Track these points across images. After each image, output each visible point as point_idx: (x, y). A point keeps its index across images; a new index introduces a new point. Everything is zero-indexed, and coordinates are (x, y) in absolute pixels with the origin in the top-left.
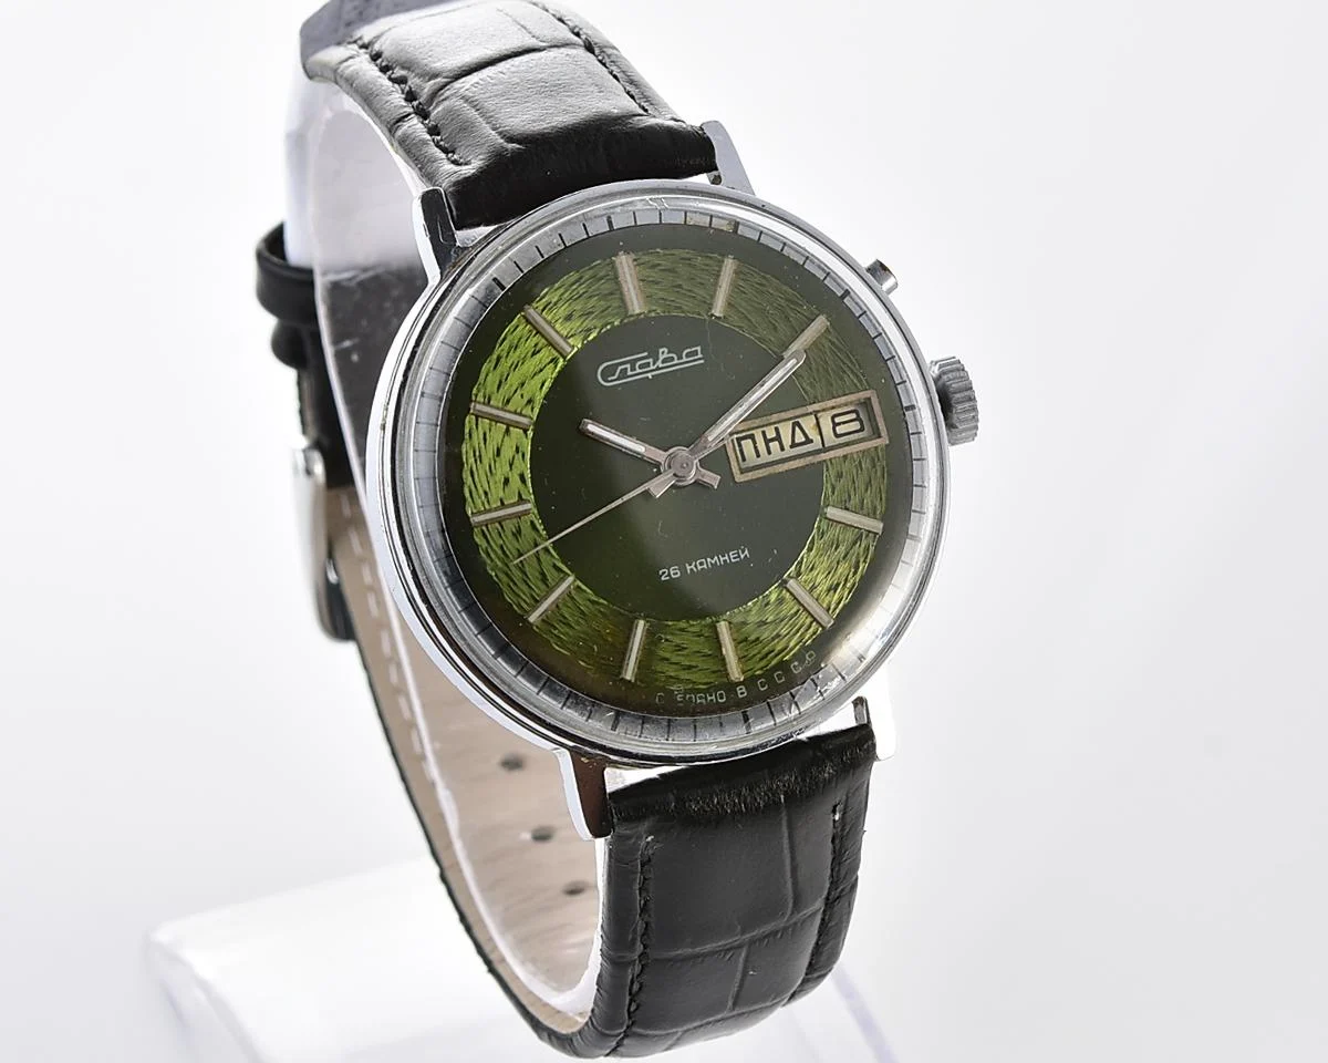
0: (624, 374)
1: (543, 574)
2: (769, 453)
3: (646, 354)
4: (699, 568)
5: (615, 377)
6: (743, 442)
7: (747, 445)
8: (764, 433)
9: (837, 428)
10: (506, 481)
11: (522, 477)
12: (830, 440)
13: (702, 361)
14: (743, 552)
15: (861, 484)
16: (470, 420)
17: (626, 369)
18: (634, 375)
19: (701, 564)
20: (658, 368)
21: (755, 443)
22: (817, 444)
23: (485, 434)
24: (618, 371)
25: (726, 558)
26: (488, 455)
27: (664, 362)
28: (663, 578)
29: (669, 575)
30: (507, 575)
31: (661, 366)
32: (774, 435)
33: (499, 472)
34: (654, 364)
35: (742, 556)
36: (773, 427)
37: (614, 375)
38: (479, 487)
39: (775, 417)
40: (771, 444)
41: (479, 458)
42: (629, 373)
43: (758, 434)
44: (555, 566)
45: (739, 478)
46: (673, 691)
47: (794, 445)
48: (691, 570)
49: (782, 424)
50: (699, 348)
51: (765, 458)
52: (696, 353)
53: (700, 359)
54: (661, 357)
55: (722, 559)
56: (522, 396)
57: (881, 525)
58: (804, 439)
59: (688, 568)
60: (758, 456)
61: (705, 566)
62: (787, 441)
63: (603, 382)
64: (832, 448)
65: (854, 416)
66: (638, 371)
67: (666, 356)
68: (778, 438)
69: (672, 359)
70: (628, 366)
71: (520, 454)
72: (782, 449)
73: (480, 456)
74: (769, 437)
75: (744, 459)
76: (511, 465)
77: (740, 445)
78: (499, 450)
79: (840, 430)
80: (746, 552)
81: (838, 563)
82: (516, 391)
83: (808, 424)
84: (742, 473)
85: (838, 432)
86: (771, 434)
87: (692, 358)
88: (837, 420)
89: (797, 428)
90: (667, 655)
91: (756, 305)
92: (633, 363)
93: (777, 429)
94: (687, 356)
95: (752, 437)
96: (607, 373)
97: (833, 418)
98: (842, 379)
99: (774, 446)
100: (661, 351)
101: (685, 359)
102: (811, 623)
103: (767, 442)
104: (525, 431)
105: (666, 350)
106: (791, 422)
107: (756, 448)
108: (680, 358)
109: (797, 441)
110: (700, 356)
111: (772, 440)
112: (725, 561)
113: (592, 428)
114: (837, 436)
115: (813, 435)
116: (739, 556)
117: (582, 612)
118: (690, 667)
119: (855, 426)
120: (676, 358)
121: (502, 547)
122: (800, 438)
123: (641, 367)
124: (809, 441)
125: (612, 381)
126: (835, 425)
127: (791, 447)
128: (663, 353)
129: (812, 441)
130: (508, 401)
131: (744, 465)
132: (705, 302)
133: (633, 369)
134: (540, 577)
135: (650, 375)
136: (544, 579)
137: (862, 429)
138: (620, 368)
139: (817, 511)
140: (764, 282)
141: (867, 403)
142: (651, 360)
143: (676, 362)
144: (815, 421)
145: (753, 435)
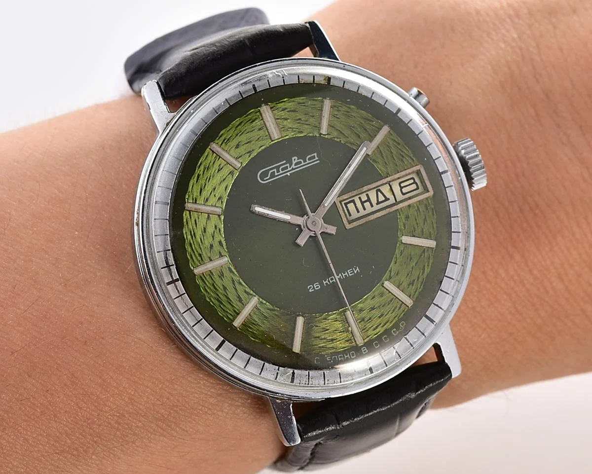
0: (273, 175)
1: (239, 297)
2: (364, 209)
3: (285, 162)
4: (331, 282)
5: (268, 178)
6: (348, 205)
7: (351, 206)
8: (360, 198)
9: (403, 190)
10: (212, 246)
11: (220, 243)
12: (400, 197)
13: (318, 162)
14: (355, 270)
15: (420, 220)
16: (186, 215)
17: (274, 172)
18: (280, 175)
19: (332, 279)
20: (293, 169)
21: (355, 204)
22: (392, 201)
23: (195, 221)
24: (270, 174)
25: (346, 274)
26: (199, 233)
27: (295, 165)
28: (310, 291)
29: (314, 288)
30: (218, 300)
31: (294, 167)
32: (366, 199)
33: (206, 242)
34: (290, 167)
35: (355, 272)
36: (365, 194)
37: (267, 176)
38: (196, 252)
39: (365, 188)
40: (365, 204)
41: (193, 235)
42: (276, 174)
43: (357, 199)
44: (245, 292)
45: (348, 226)
46: (324, 355)
47: (378, 203)
48: (326, 283)
49: (370, 191)
50: (315, 154)
51: (362, 212)
52: (314, 157)
53: (317, 160)
54: (294, 163)
55: (343, 275)
56: (215, 196)
57: (435, 243)
58: (384, 199)
59: (325, 283)
60: (358, 212)
61: (334, 280)
62: (374, 202)
63: (261, 181)
64: (401, 202)
65: (412, 181)
66: (281, 172)
67: (296, 161)
68: (369, 200)
69: (300, 163)
70: (275, 170)
71: (218, 230)
72: (372, 206)
73: (194, 233)
74: (363, 200)
75: (350, 215)
76: (213, 237)
77: (347, 207)
78: (205, 229)
79: (404, 190)
80: (358, 269)
81: (412, 268)
82: (211, 194)
83: (385, 189)
84: (349, 223)
85: (404, 192)
86: (364, 198)
87: (312, 160)
88: (402, 185)
89: (379, 193)
90: (318, 335)
91: (346, 124)
92: (278, 168)
93: (367, 195)
94: (309, 160)
95: (353, 201)
96: (263, 176)
97: (400, 184)
98: (402, 160)
99: (367, 205)
100: (293, 159)
101: (308, 162)
102: (401, 305)
103: (362, 203)
104: (219, 216)
105: (296, 158)
106: (375, 190)
107: (356, 207)
108: (305, 161)
109: (380, 201)
110: (317, 158)
111: (366, 201)
112: (346, 276)
113: (258, 209)
114: (403, 194)
115: (389, 195)
116: (354, 272)
117: (266, 317)
118: (332, 340)
119: (414, 187)
120: (303, 162)
121: (213, 285)
122: (381, 198)
123: (282, 170)
124: (387, 199)
125: (267, 180)
126: (401, 188)
127: (377, 204)
128: (295, 160)
129: (389, 199)
130: (207, 200)
131: (350, 218)
132: (316, 127)
133: (278, 171)
134: (238, 299)
135: (288, 174)
136: (240, 300)
137: (418, 188)
138: (270, 172)
139: (396, 240)
140: (349, 110)
141: (418, 173)
142: (288, 165)
143: (303, 164)
144: (389, 187)
145: (354, 200)
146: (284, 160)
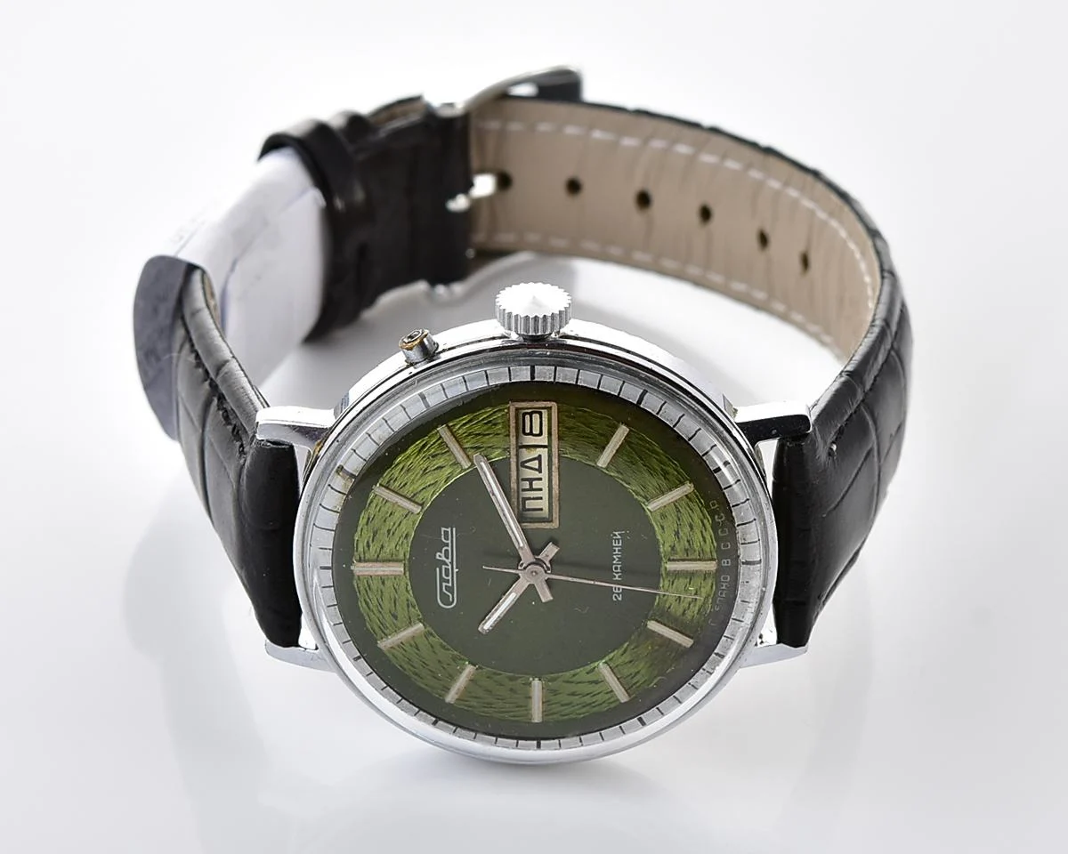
0: (450, 589)
1: (591, 682)
2: (541, 490)
3: (438, 569)
5: (451, 596)
6: (527, 507)
7: (530, 505)
8: (524, 490)
9: (534, 432)
10: (511, 690)
11: (511, 679)
13: (454, 529)
16: (459, 705)
17: (446, 586)
18: (452, 580)
20: (452, 563)
21: (530, 499)
23: (472, 697)
24: (447, 593)
26: (490, 699)
27: (448, 558)
30: (585, 706)
31: (450, 560)
34: (448, 565)
37: (449, 596)
38: (513, 709)
40: (534, 487)
41: (490, 705)
42: (450, 585)
44: (588, 672)
45: (555, 524)
46: (710, 612)
50: (443, 529)
51: (544, 493)
52: (446, 533)
53: (452, 530)
54: (444, 559)
56: (449, 664)
57: (623, 426)
60: (541, 498)
62: (536, 475)
63: (452, 606)
65: (528, 417)
66: (450, 578)
67: (443, 555)
68: (531, 480)
69: (446, 551)
70: (444, 584)
71: (494, 676)
72: (540, 479)
73: (487, 703)
74: (528, 487)
76: (501, 684)
77: (529, 510)
78: (487, 690)
79: (536, 431)
81: (645, 466)
85: (538, 432)
87: (450, 535)
88: (528, 431)
91: (418, 477)
92: (442, 581)
94: (447, 539)
95: (525, 499)
96: (445, 600)
98: (495, 425)
99: (536, 484)
100: (438, 558)
101: (449, 542)
103: (531, 489)
105: (438, 554)
106: (520, 468)
107: (534, 499)
108: (447, 545)
109: (537, 467)
110: (449, 530)
111: (531, 484)
113: (487, 625)
114: (541, 434)
117: (631, 661)
120: (446, 548)
121: (563, 705)
123: (447, 575)
124: (539, 458)
125: (453, 599)
126: (531, 433)
127: (540, 472)
128: (440, 556)
129: (540, 456)
130: (451, 675)
132: (406, 516)
133: (448, 581)
134: (593, 684)
135: (456, 570)
136: (594, 682)
138: (444, 591)
139: (599, 473)
140: (401, 466)
142: (444, 567)
143: (450, 549)
144: (524, 449)
145: (523, 498)
146: (435, 570)
